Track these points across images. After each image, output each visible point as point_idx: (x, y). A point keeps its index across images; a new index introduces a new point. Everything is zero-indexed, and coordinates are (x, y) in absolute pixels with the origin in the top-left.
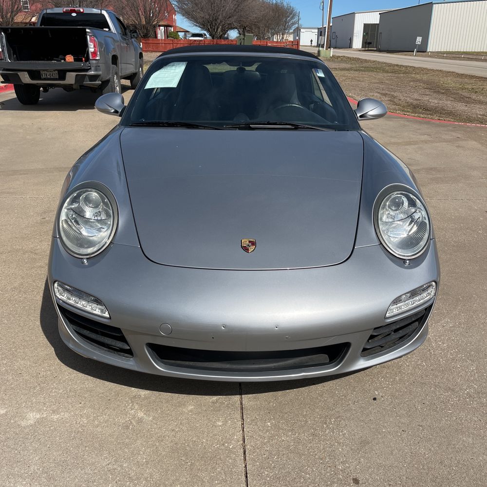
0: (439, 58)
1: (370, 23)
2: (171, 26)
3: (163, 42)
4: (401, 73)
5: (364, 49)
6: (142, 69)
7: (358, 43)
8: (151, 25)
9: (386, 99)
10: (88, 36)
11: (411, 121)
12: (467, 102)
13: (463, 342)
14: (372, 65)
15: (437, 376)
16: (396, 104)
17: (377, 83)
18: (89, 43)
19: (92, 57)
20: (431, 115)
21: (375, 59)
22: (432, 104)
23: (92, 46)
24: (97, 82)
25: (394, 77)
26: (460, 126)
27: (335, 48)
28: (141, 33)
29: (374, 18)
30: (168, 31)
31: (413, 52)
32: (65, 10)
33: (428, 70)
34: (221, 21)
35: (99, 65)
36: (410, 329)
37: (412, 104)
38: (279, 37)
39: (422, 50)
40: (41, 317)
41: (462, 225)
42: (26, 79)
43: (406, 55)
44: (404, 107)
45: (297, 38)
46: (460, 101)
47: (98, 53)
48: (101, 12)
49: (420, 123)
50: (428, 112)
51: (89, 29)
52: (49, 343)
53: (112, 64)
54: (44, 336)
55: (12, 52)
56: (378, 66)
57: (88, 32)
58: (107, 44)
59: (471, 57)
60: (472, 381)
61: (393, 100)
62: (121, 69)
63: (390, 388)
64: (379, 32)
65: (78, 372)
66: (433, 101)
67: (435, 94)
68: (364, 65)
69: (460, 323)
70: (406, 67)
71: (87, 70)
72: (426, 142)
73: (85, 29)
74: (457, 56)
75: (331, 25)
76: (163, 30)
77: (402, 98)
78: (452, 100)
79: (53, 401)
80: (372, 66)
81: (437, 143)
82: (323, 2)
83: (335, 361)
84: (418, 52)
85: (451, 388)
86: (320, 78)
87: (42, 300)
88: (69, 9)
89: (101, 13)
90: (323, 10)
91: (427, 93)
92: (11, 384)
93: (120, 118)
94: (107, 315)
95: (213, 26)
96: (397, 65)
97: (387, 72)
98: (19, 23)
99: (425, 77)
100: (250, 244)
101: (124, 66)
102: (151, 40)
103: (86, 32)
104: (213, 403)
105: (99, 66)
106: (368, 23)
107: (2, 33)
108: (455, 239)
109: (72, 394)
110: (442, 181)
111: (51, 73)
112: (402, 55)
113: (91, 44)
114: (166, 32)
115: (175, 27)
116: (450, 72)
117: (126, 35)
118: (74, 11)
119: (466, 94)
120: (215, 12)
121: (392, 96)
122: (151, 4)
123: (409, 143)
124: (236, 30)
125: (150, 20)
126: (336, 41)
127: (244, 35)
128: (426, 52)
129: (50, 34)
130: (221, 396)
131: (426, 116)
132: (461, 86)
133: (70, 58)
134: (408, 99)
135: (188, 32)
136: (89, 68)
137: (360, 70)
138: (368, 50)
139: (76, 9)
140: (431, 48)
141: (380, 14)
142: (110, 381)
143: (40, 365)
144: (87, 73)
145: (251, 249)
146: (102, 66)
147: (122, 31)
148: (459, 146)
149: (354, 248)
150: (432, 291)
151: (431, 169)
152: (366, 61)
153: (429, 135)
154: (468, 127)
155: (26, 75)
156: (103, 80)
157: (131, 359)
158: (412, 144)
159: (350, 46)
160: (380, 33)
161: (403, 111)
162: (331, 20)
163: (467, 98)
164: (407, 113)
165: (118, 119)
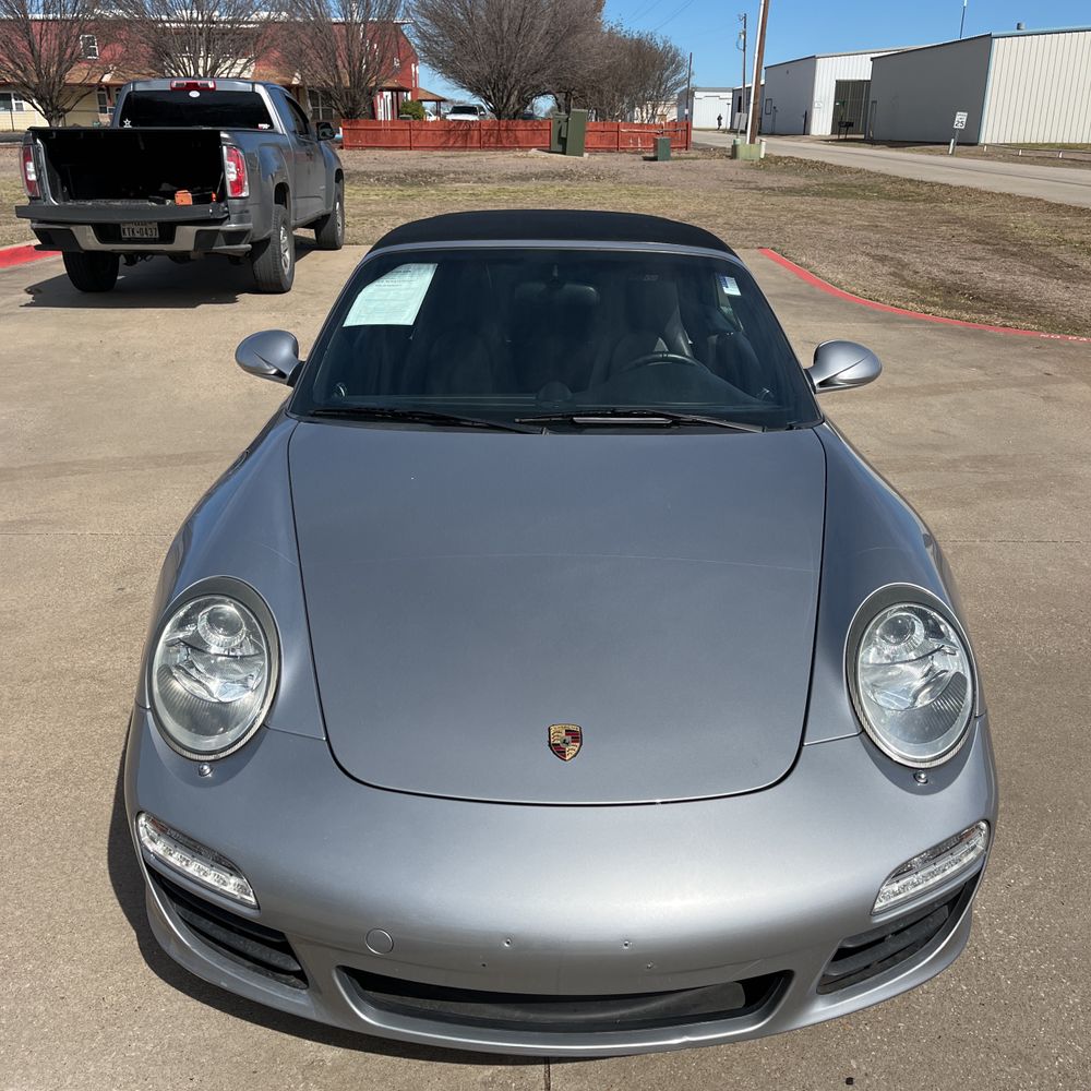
0: (1008, 161)
1: (849, 78)
2: (407, 91)
3: (389, 127)
4: (919, 201)
5: (836, 137)
6: (341, 205)
7: (822, 122)
8: (362, 91)
9: (885, 270)
10: (224, 148)
11: (940, 330)
12: (1069, 278)
13: (1052, 928)
14: (852, 178)
15: (991, 1022)
16: (908, 285)
17: (864, 228)
18: (226, 162)
19: (233, 192)
20: (987, 313)
21: (859, 165)
22: (989, 284)
23: (233, 169)
24: (242, 246)
25: (902, 211)
26: (1052, 343)
27: (772, 134)
28: (341, 107)
29: (859, 69)
30: (400, 101)
31: (949, 144)
32: (174, 85)
33: (981, 193)
34: (517, 81)
35: (248, 208)
36: (931, 926)
37: (943, 283)
38: (644, 115)
39: (969, 140)
40: (109, 849)
41: (1053, 610)
42: (89, 240)
43: (931, 152)
44: (924, 291)
45: (686, 112)
46: (1051, 275)
47: (246, 183)
48: (253, 88)
49: (962, 334)
50: (979, 305)
51: (226, 132)
52: (125, 918)
53: (276, 202)
54: (116, 901)
55: (59, 180)
56: (870, 182)
57: (225, 139)
58: (264, 160)
59: (1079, 157)
60: (1071, 1033)
61: (899, 275)
62: (296, 210)
63: (885, 1052)
64: (871, 100)
65: (187, 997)
66: (993, 275)
67: (996, 257)
68: (835, 179)
69: (1047, 879)
70: (932, 185)
71: (220, 222)
72: (973, 386)
73: (218, 132)
74: (1048, 154)
75: (762, 82)
76: (389, 98)
77: (921, 268)
78: (1034, 274)
79: (133, 1072)
80: (855, 182)
81: (998, 387)
82: (745, 33)
83: (758, 1008)
84: (958, 144)
85: (1024, 1054)
86: (731, 297)
87: (112, 805)
88: (184, 82)
89: (253, 92)
90: (744, 50)
91: (979, 255)
92: (43, 1025)
93: (290, 389)
94: (251, 899)
95: (499, 90)
96: (911, 181)
97: (889, 197)
98: (75, 85)
99: (974, 212)
100: (569, 738)
101: (301, 203)
102: (362, 124)
103: (219, 138)
104: (485, 1084)
105: (247, 212)
106: (845, 78)
107: (38, 141)
108: (1036, 650)
109: (173, 1054)
110: (1009, 491)
111: (144, 227)
112: (922, 151)
113: (232, 163)
114: (395, 102)
115: (415, 91)
116: (1031, 199)
117: (307, 133)
118: (195, 87)
119: (1067, 257)
120: (504, 61)
121: (899, 262)
122: (363, 44)
123: (936, 390)
124: (550, 96)
125: (359, 78)
126: (774, 120)
127: (568, 112)
128: (976, 144)
129: (141, 144)
130: (503, 1067)
131: (974, 316)
132: (1055, 236)
133: (184, 198)
134: (935, 271)
135: (444, 100)
136: (226, 215)
137: (827, 194)
138: (846, 140)
139: (199, 82)
140: (988, 135)
141: (872, 59)
142: (257, 1023)
143: (105, 977)
144: (221, 228)
145: (571, 749)
146: (253, 210)
147: (298, 126)
148: (1048, 397)
149: (801, 744)
150: (979, 841)
151: (985, 459)
152: (841, 170)
153: (980, 368)
154: (1072, 347)
155: (90, 231)
156: (255, 239)
157: (304, 992)
158: (942, 392)
159: (804, 130)
160: (873, 102)
161: (923, 302)
162: (763, 71)
163: (1069, 266)
164: (933, 309)
165: (285, 391)
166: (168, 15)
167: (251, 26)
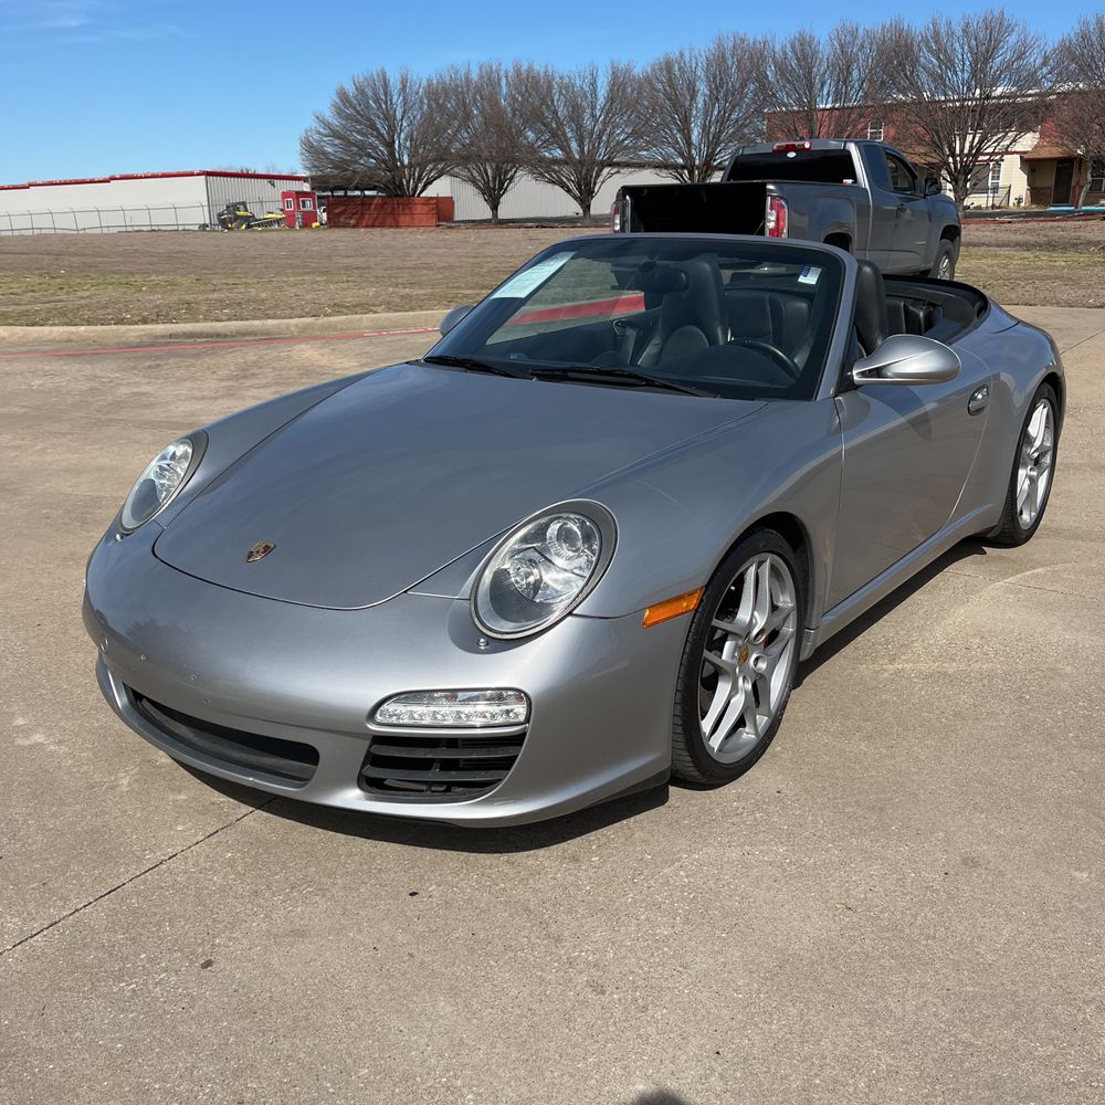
10: (769, 198)
18: (768, 210)
23: (773, 218)
32: (775, 147)
47: (785, 230)
48: (844, 145)
51: (773, 184)
57: (771, 191)
73: (765, 184)
88: (784, 144)
103: (765, 191)
107: (628, 197)
113: (773, 212)
118: (793, 148)
139: (797, 144)
166: (945, 95)
167: (1029, 99)
